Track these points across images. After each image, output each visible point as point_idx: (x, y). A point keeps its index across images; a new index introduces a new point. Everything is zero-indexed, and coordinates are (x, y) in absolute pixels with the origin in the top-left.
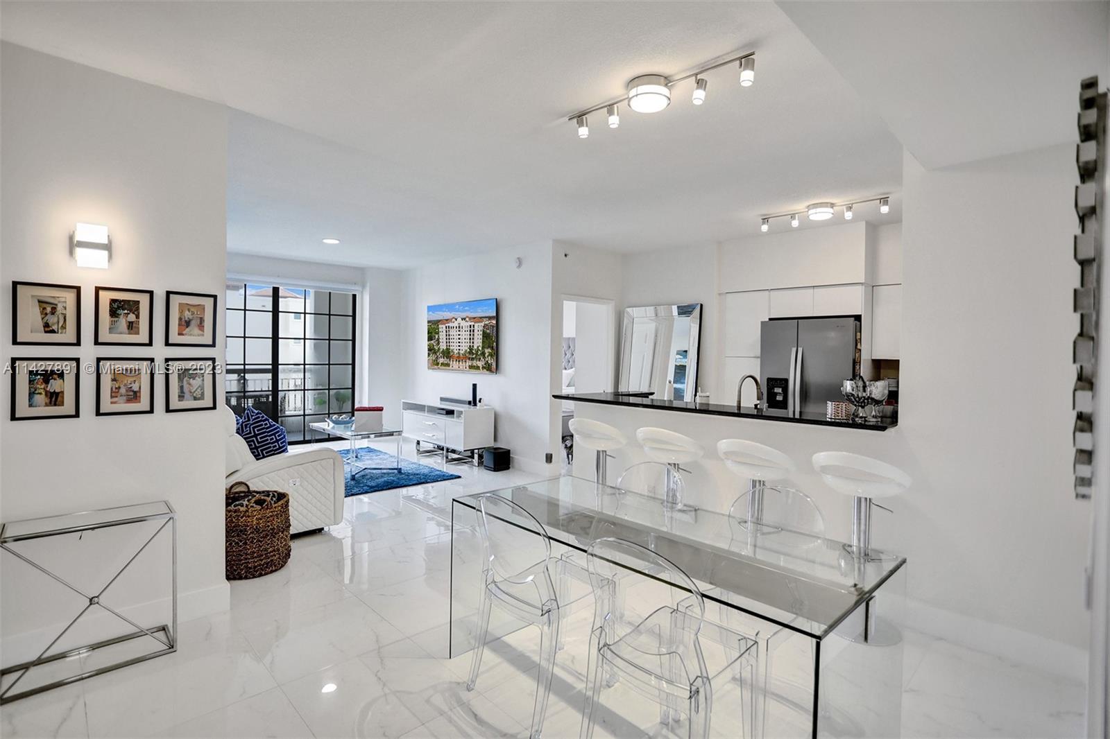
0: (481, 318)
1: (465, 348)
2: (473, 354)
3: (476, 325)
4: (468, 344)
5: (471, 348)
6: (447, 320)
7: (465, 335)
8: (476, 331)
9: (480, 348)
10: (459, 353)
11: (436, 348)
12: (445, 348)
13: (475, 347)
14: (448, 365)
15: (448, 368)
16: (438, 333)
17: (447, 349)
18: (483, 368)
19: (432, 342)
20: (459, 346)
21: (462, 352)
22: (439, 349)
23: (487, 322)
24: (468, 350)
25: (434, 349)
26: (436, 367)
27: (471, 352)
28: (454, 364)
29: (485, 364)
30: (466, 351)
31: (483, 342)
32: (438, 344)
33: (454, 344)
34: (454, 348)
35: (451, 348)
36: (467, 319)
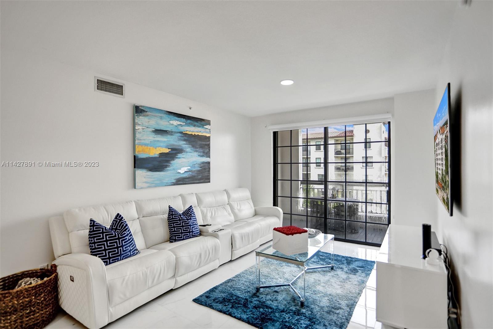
5: (442, 174)
9: (445, 174)
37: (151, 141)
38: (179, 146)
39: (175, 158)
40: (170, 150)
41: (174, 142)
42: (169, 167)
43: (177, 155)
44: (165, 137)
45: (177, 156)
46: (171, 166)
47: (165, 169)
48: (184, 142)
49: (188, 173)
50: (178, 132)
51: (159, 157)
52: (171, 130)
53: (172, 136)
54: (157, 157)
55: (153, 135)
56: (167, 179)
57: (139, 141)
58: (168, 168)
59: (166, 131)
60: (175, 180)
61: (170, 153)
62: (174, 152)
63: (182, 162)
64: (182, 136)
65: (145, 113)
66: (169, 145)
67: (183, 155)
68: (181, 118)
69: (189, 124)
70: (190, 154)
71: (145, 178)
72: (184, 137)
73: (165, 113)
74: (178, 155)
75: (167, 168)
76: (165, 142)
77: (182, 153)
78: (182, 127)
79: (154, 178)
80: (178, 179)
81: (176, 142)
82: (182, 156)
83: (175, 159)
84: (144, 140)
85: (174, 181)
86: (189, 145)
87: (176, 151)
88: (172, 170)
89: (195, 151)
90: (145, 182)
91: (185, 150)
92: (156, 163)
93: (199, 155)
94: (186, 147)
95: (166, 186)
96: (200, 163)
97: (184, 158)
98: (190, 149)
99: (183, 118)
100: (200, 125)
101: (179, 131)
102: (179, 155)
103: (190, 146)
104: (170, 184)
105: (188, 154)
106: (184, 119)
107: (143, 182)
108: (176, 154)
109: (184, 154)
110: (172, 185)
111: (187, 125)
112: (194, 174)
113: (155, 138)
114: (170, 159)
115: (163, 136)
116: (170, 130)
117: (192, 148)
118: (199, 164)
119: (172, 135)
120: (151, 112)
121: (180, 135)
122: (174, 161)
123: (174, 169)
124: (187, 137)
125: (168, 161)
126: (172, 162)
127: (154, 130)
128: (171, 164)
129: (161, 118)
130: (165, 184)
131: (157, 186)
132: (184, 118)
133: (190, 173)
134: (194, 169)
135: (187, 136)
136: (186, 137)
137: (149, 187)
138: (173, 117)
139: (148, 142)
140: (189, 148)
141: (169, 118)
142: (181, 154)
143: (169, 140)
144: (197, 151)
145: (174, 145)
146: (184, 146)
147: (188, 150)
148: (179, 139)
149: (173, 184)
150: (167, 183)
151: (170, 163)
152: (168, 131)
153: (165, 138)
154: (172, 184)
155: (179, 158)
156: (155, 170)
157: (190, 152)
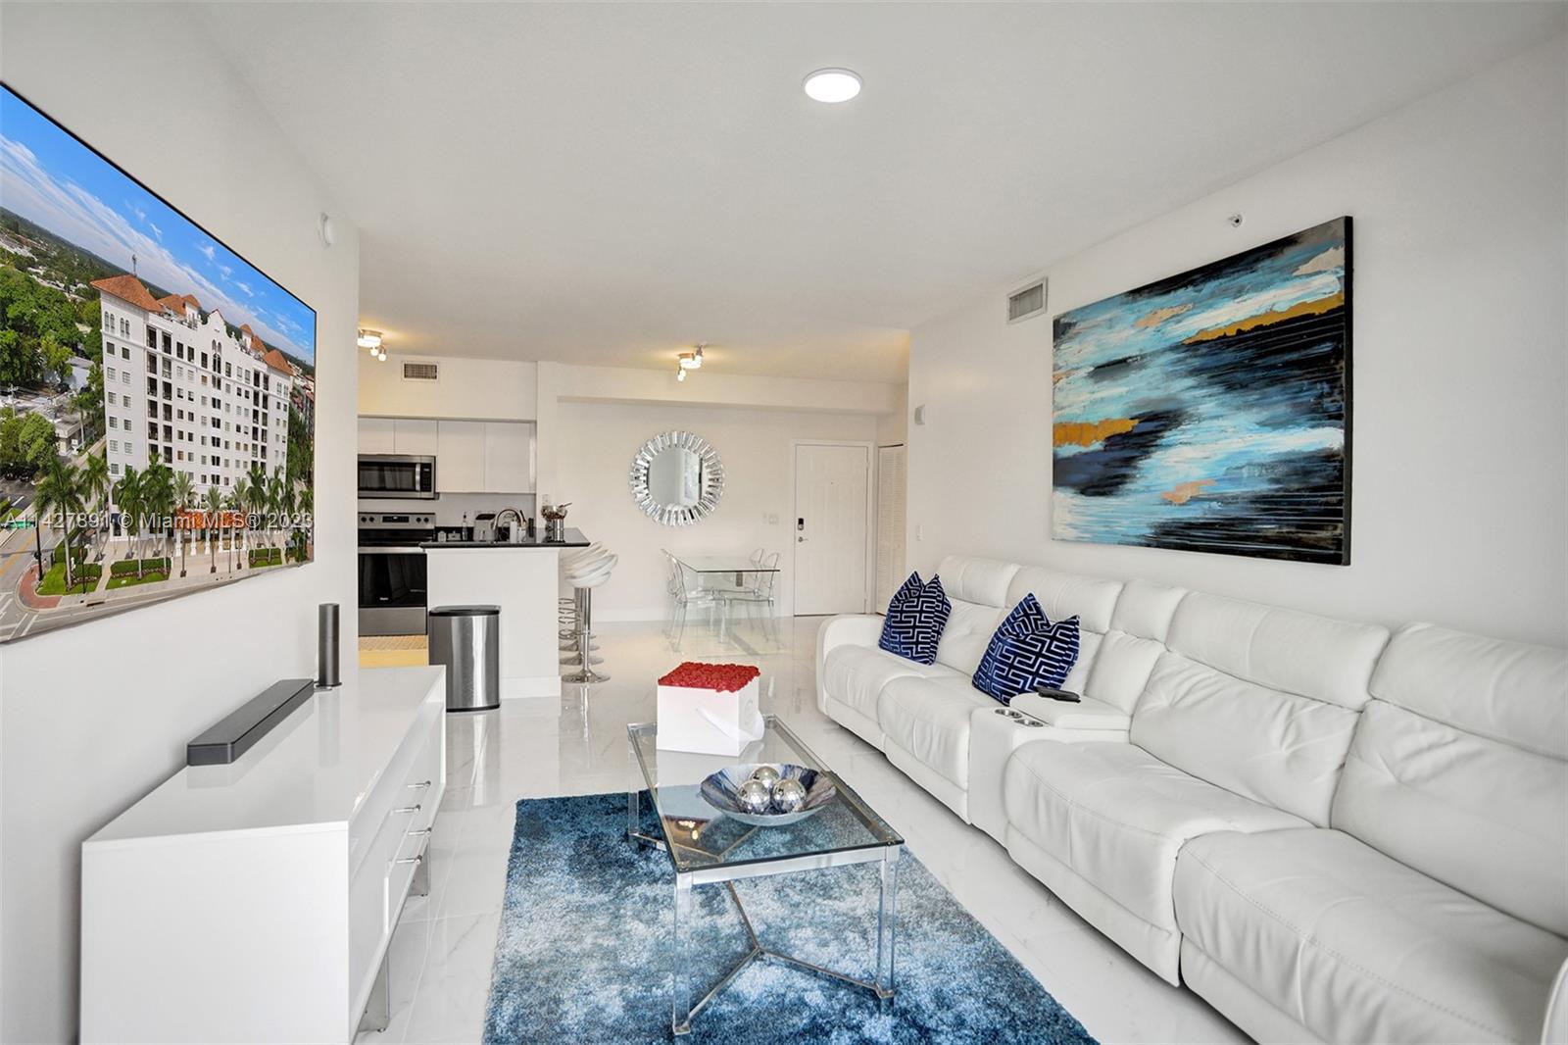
0: (287, 357)
1: (236, 474)
2: (263, 500)
3: (275, 379)
4: (248, 457)
5: (256, 473)
6: (158, 294)
7: (237, 411)
8: (272, 402)
9: (283, 477)
10: (213, 497)
11: (74, 457)
12: (141, 464)
13: (270, 473)
14: (157, 569)
15: (156, 587)
16: (93, 351)
17: (154, 471)
18: (290, 552)
19: (40, 405)
20: (216, 461)
21: (225, 491)
22: (98, 469)
23: (300, 382)
24: (249, 484)
25: (57, 468)
26: (69, 603)
27: (255, 495)
28: (192, 559)
29: (293, 539)
30: (241, 484)
31: (290, 454)
32: (94, 427)
33: (195, 447)
34: (192, 466)
35: (177, 466)
36: (247, 340)
37: (1084, 407)
38: (1169, 399)
39: (1153, 449)
40: (1136, 422)
41: (1149, 390)
42: (1132, 482)
43: (1161, 434)
44: (1120, 382)
45: (1159, 442)
46: (1138, 476)
47: (1120, 486)
48: (1190, 382)
49: (1206, 505)
50: (1164, 351)
51: (1105, 450)
52: (1141, 350)
53: (1144, 371)
54: (1100, 451)
55: (1090, 386)
56: (1125, 522)
57: (1060, 412)
58: (1128, 486)
59: (1124, 361)
60: (1151, 527)
61: (1136, 431)
62: (1150, 426)
63: (1176, 462)
64: (1179, 360)
65: (1073, 331)
66: (1131, 404)
67: (1184, 432)
68: (1175, 290)
69: (1213, 295)
70: (1216, 422)
71: (1070, 512)
72: (1189, 361)
73: (1122, 304)
74: (1162, 437)
75: (1126, 483)
76: (1121, 396)
77: (1180, 424)
78: (1180, 324)
79: (1091, 515)
80: (1163, 525)
81: (1158, 388)
82: (1178, 437)
83: (1152, 452)
84: (1069, 406)
85: (1148, 532)
86: (1210, 385)
87: (1156, 423)
88: (1143, 491)
89: (1238, 408)
90: (1071, 525)
91: (1191, 410)
92: (1097, 471)
93: (1263, 424)
94: (1195, 397)
95: (1119, 544)
96: (1268, 460)
97: (1186, 444)
98: (1213, 404)
99: (1181, 287)
100: (1268, 277)
101: (1168, 344)
102: (1169, 436)
103: (1215, 389)
104: (1135, 540)
105: (1205, 424)
106: (1190, 288)
107: (1067, 525)
108: (1155, 434)
109: (1188, 427)
110: (1141, 545)
111: (1200, 305)
112: (1233, 512)
113: (1093, 393)
114: (1137, 454)
115: (1114, 380)
116: (1138, 353)
117: (1228, 397)
118: (1262, 465)
119: (1142, 367)
120: (1084, 321)
121: (1173, 356)
122: (1149, 457)
123: (1148, 487)
124: (1203, 355)
125: (1128, 461)
126: (1143, 463)
127: (1092, 369)
128: (1140, 469)
129: (1111, 324)
130: (1120, 538)
131: (1097, 540)
132: (1186, 286)
133: (1215, 505)
134: (1232, 490)
135: (1204, 350)
136: (1195, 357)
137: (1078, 541)
138: (1148, 300)
139: (1078, 412)
140: (1208, 399)
141: (1133, 313)
142: (1174, 432)
143: (1132, 388)
144: (1249, 406)
145: (1149, 402)
146: (1187, 396)
147: (1208, 407)
148: (1166, 374)
149: (1143, 541)
150: (1123, 535)
151: (1135, 468)
152: (1130, 358)
153: (1120, 385)
154: (1139, 540)
155: (1169, 446)
156: (1093, 490)
157: (1217, 417)
